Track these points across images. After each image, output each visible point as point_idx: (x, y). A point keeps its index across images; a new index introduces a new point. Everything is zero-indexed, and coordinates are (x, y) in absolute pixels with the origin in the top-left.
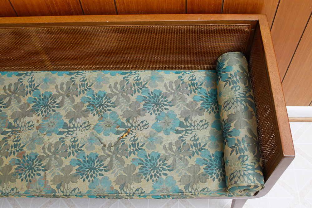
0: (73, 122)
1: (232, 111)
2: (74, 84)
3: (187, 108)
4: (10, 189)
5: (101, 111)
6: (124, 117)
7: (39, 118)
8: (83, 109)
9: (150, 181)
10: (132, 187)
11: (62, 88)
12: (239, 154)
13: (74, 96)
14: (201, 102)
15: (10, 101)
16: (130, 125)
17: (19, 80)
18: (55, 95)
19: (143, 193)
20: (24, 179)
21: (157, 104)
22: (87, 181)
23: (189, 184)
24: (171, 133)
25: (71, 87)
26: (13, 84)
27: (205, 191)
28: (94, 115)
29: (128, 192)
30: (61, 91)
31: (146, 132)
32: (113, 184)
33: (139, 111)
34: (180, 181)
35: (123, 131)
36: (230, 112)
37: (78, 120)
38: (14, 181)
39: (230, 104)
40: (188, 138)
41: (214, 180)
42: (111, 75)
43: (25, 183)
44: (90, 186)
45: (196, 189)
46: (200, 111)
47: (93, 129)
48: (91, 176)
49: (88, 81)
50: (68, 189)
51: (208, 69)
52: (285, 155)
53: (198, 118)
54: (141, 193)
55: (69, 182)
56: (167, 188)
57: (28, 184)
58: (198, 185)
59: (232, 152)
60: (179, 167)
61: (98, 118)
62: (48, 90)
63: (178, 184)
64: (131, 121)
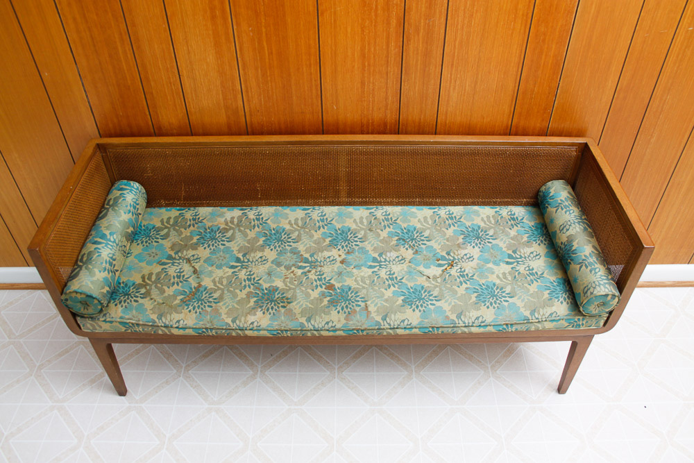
0: (384, 256)
1: (571, 232)
2: (375, 219)
3: (513, 242)
4: (323, 323)
5: (414, 245)
6: (443, 250)
7: (340, 253)
8: (392, 244)
9: (491, 308)
10: (471, 315)
11: (362, 222)
12: (589, 268)
13: (378, 231)
14: (527, 235)
15: (299, 236)
16: (452, 258)
17: (306, 214)
18: (355, 229)
19: (484, 322)
20: (341, 311)
21: (478, 238)
22: (417, 311)
23: (535, 310)
24: (501, 264)
25: (373, 221)
26: (300, 219)
27: (553, 316)
28: (407, 249)
29: (466, 322)
30: (361, 226)
31: (473, 264)
32: (448, 314)
33: (458, 244)
34: (525, 307)
35: (445, 264)
36: (568, 233)
37: (388, 254)
38: (328, 313)
39: (567, 227)
40: (521, 268)
41: (562, 303)
42: (417, 209)
43: (342, 316)
44: (421, 316)
45: (543, 315)
46: (528, 244)
47: (410, 262)
48: (422, 306)
49: (391, 215)
50: (395, 320)
51: (526, 204)
52: (645, 246)
53: (527, 251)
54: (482, 322)
55: (396, 312)
56: (510, 316)
57: (347, 316)
58: (545, 310)
59: (581, 267)
60: (520, 294)
61: (413, 252)
62: (346, 225)
63: (522, 310)
64: (452, 254)
